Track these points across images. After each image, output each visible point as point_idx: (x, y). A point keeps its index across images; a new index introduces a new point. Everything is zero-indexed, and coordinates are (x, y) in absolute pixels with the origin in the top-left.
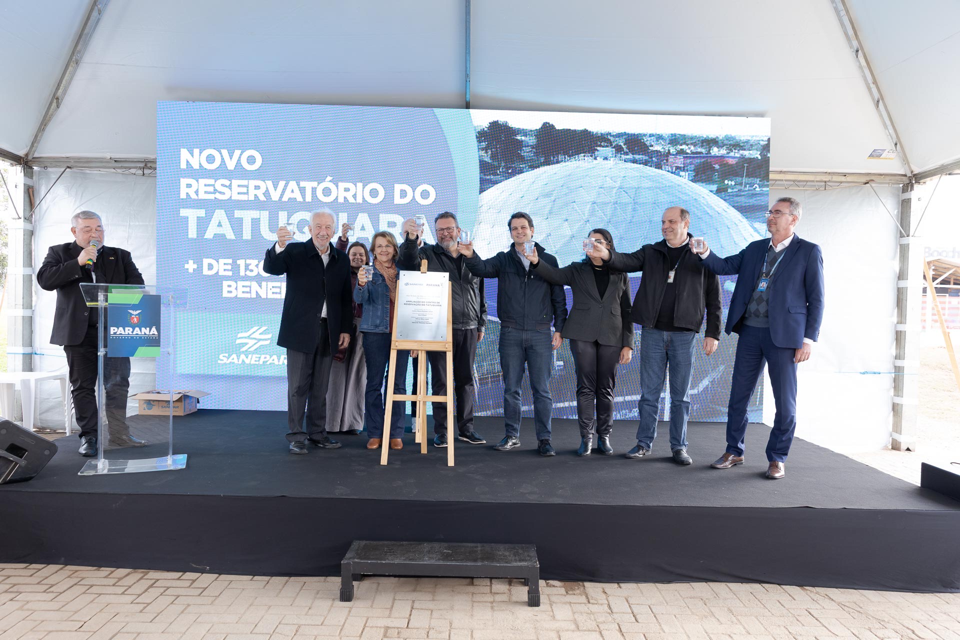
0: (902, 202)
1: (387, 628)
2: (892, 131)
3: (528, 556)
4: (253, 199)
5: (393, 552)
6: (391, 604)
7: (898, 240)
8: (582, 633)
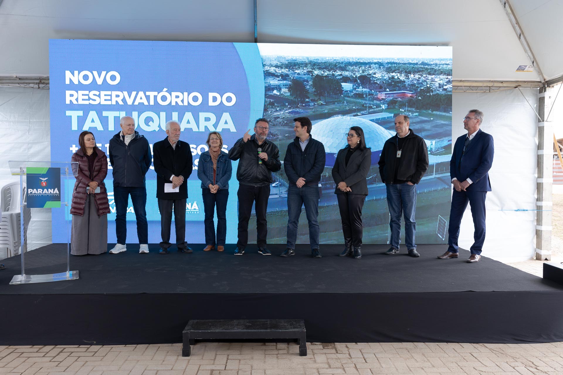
0: (539, 99)
1: (212, 371)
2: (530, 54)
3: (299, 325)
4: (115, 104)
5: (215, 325)
6: (214, 357)
7: (537, 124)
8: (332, 369)
